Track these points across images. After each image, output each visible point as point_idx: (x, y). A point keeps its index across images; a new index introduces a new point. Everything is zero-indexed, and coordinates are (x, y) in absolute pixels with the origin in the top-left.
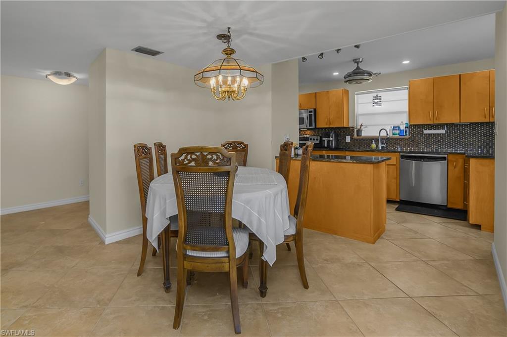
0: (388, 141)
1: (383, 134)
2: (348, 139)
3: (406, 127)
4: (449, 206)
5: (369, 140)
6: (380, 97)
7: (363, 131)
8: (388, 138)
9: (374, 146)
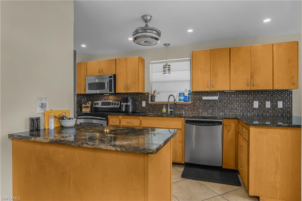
0: (175, 105)
1: (172, 100)
2: (144, 104)
3: (189, 94)
4: (224, 167)
5: (161, 105)
6: (169, 65)
7: (156, 97)
8: (175, 103)
9: (164, 110)
